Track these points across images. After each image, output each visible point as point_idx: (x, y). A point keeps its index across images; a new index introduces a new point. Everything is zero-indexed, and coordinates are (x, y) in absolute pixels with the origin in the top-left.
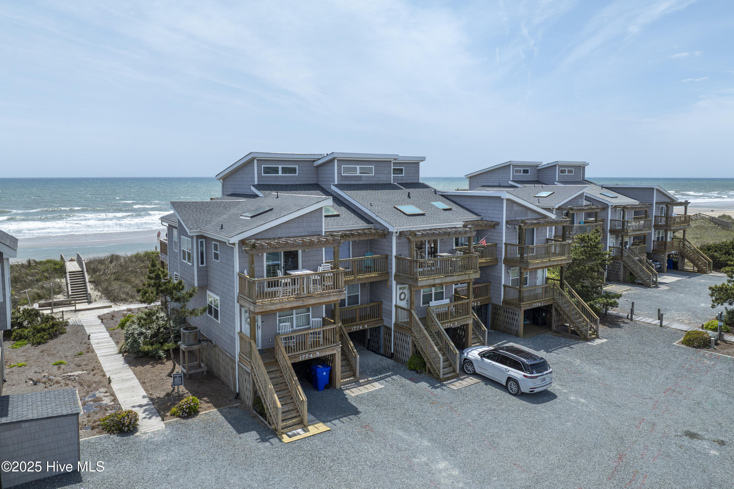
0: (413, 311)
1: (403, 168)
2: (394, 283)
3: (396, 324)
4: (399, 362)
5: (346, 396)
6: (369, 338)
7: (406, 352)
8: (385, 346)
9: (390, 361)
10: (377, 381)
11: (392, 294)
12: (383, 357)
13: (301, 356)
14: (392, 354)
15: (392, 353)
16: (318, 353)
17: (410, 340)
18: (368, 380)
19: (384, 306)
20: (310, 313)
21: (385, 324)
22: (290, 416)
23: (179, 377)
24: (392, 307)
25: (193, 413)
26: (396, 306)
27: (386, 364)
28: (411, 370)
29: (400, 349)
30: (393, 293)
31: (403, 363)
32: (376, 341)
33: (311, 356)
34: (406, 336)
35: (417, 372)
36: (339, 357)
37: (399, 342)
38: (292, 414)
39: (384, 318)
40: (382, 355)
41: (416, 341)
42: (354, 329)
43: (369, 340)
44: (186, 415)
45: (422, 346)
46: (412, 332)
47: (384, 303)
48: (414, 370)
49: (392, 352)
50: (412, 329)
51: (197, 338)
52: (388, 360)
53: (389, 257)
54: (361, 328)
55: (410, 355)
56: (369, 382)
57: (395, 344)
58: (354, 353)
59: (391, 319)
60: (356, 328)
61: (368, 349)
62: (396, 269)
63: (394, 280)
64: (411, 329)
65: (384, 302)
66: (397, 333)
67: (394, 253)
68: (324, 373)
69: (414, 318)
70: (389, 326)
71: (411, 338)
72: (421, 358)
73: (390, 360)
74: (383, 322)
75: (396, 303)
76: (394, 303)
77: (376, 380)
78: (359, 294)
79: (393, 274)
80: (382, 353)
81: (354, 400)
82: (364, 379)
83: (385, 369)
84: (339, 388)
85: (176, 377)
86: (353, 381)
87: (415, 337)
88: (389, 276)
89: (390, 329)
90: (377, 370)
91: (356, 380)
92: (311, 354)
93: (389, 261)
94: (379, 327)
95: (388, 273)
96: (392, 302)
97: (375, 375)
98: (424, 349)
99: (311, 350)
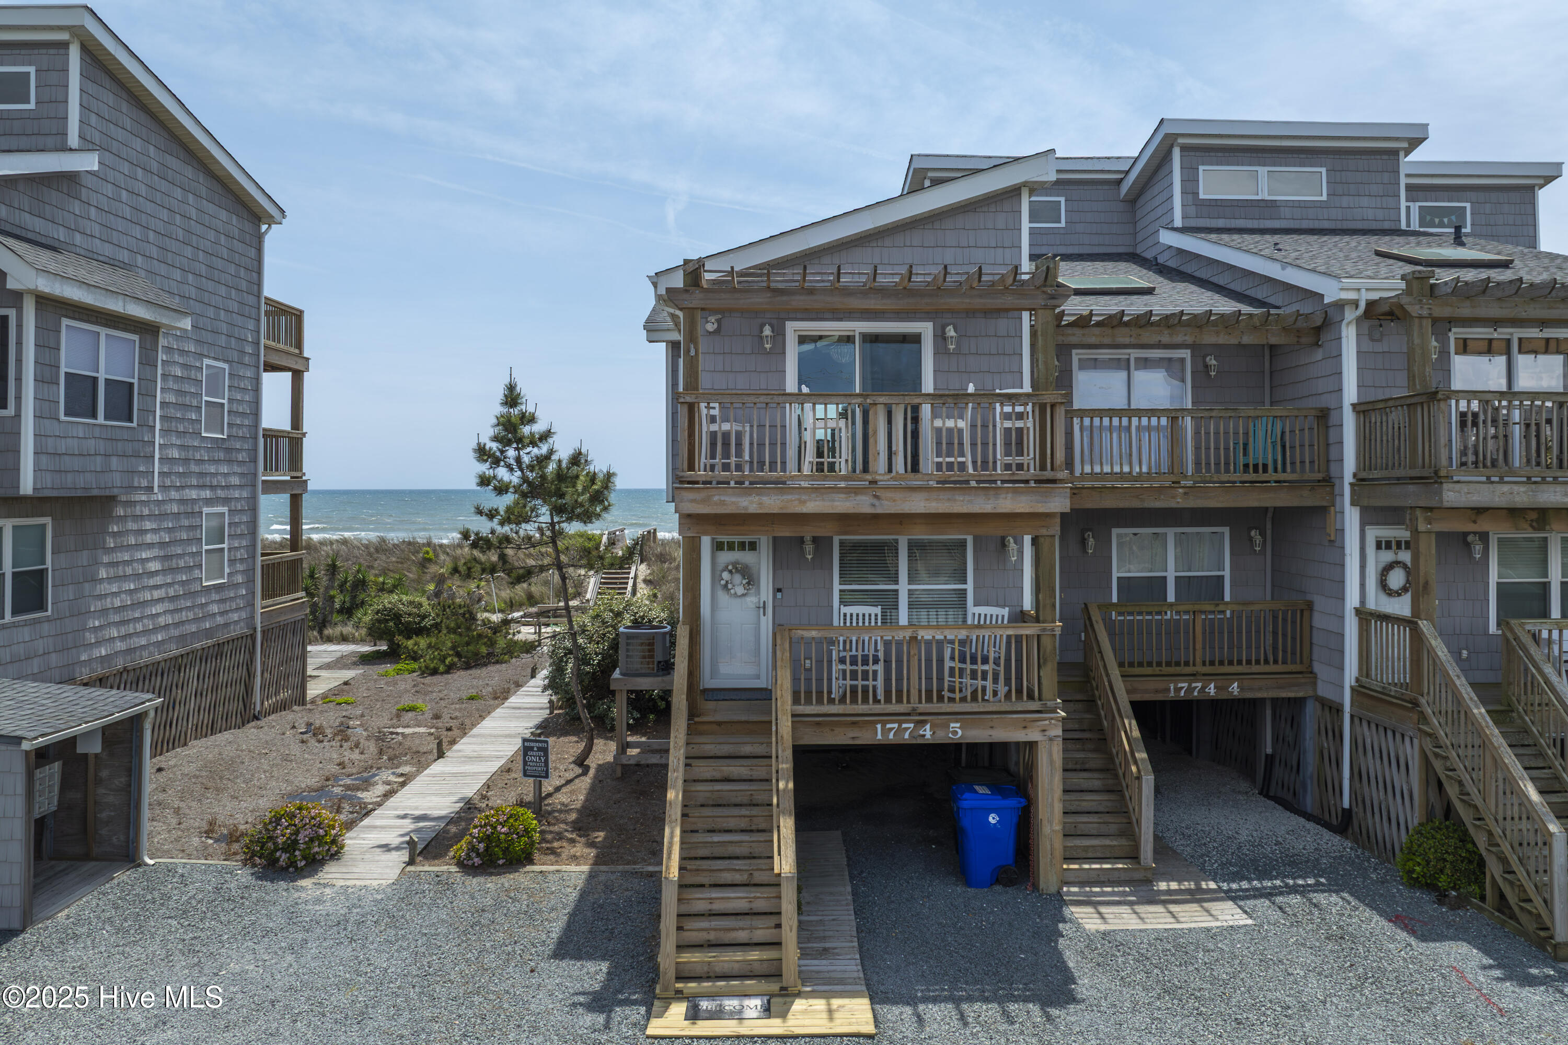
0: (1424, 625)
1: (1468, 205)
2: (1351, 518)
3: (1360, 691)
4: (1372, 851)
5: (1061, 926)
6: (1269, 751)
7: (1398, 808)
8: (1322, 783)
9: (1332, 842)
10: (1233, 899)
11: (1343, 566)
12: (1310, 825)
13: (884, 724)
14: (1347, 814)
15: (1343, 810)
16: (955, 725)
17: (1411, 752)
18: (1199, 890)
19: (1319, 621)
20: (970, 587)
21: (1324, 690)
22: (742, 936)
23: (539, 749)
24: (1342, 617)
25: (501, 862)
26: (1364, 615)
27: (1311, 848)
28: (1414, 883)
29: (1376, 794)
30: (1348, 560)
31: (1385, 852)
32: (1295, 764)
33: (927, 732)
34: (1398, 736)
35: (1442, 898)
36: (1052, 762)
37: (1371, 764)
38: (752, 928)
39: (1317, 667)
40: (1309, 817)
41: (1437, 755)
42: (1178, 690)
43: (1270, 759)
44: (477, 861)
45: (1466, 778)
46: (1423, 718)
47: (1317, 607)
48: (1427, 884)
49: (1346, 804)
50: (1423, 701)
51: (652, 657)
52: (1326, 834)
53: (1333, 420)
54: (1212, 690)
55: (1415, 818)
56: (1196, 897)
57: (1357, 774)
58: (1136, 763)
59: (1341, 668)
60: (1190, 690)
61: (1265, 792)
62: (1358, 458)
63: (1353, 504)
64: (1416, 704)
65: (1320, 603)
66: (1365, 724)
67: (1351, 393)
68: (993, 819)
69: (1431, 651)
70: (1338, 700)
71: (1416, 741)
72: (1465, 838)
73: (1336, 839)
74: (1314, 685)
75: (1363, 601)
76: (1352, 599)
77: (1233, 897)
78: (1227, 573)
79: (1348, 478)
80: (1309, 810)
81: (1082, 945)
82: (1180, 882)
83: (1293, 864)
84: (1053, 889)
85: (531, 749)
86: (1123, 877)
87: (1432, 736)
88: (1332, 494)
89: (1336, 709)
90: (1254, 861)
91: (1138, 876)
92: (924, 723)
93: (1332, 432)
94: (1299, 703)
95: (1328, 482)
96: (1341, 598)
97: (1237, 877)
98: (1473, 790)
99: (924, 707)
